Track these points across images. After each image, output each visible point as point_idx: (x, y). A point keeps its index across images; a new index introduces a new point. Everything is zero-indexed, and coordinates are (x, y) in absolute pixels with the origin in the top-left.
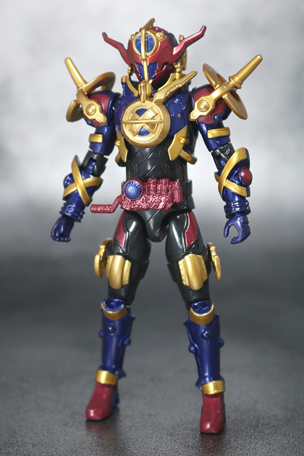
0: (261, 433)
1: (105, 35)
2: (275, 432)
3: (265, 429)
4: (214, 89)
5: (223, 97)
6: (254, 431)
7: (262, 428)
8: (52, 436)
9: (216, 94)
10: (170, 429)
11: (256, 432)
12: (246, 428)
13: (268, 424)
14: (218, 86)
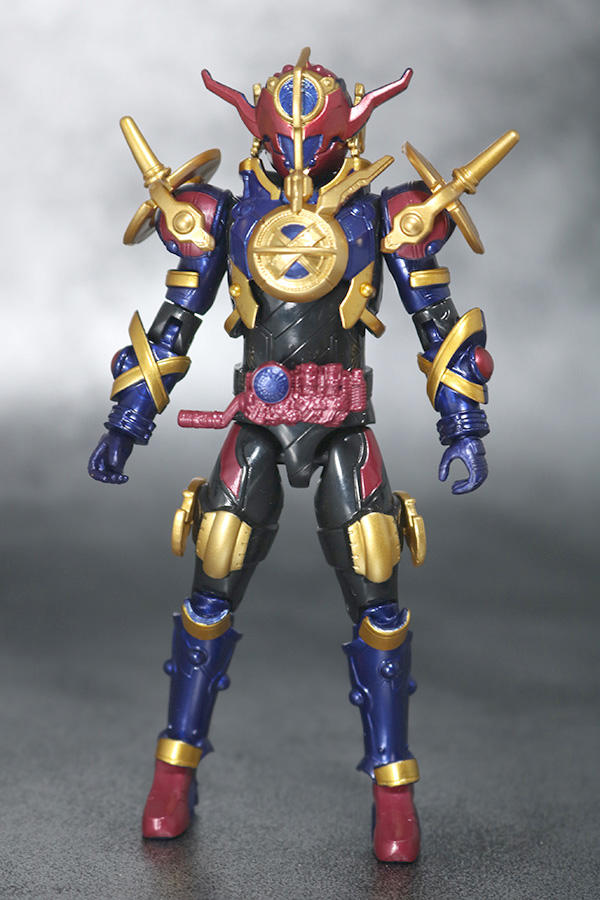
0: (495, 860)
1: (205, 75)
2: (522, 860)
3: (498, 852)
4: (431, 193)
5: (449, 209)
6: (480, 857)
7: (493, 851)
8: (90, 871)
9: (434, 204)
10: (316, 855)
11: (483, 858)
12: (462, 852)
13: (502, 844)
14: (439, 187)
